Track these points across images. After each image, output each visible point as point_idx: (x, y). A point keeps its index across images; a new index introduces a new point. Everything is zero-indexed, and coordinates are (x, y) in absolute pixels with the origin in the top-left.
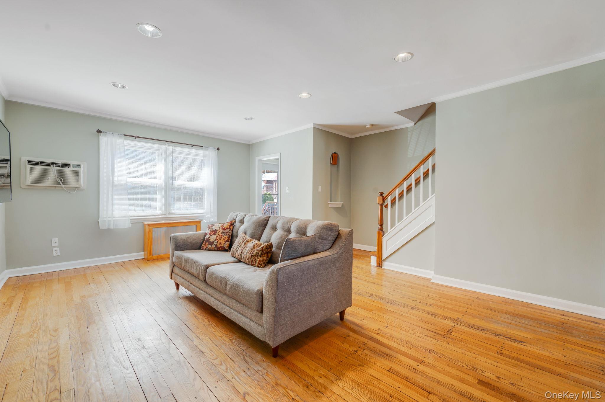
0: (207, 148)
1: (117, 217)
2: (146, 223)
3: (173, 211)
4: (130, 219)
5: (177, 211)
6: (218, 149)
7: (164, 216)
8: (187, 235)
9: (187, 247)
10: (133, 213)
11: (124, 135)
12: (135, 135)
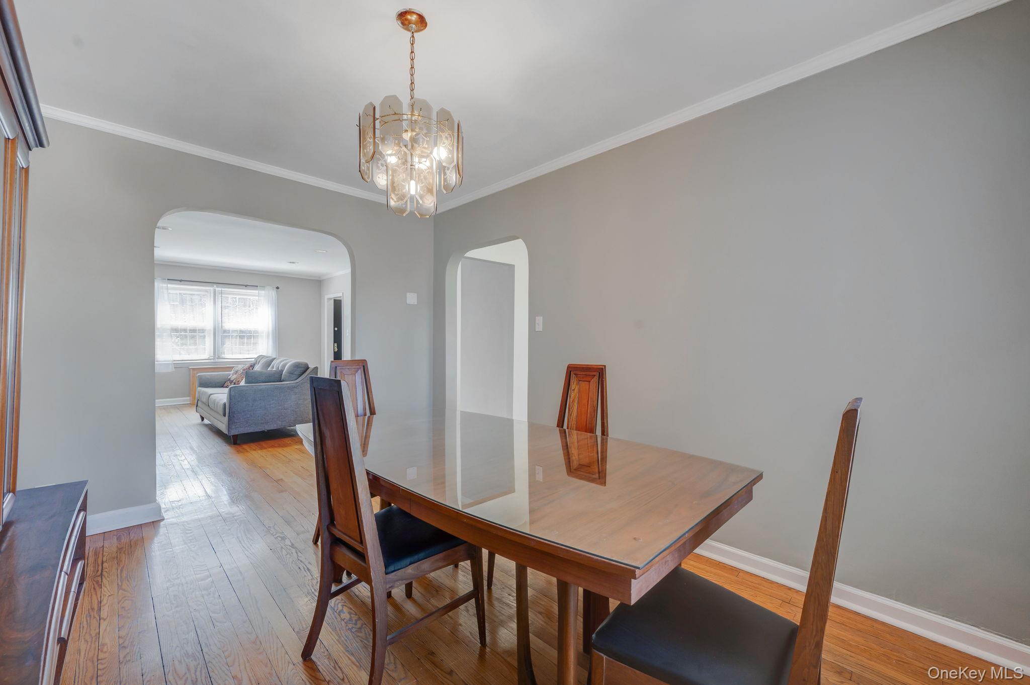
0: (263, 287)
1: (160, 361)
2: (191, 367)
3: (223, 356)
4: (174, 363)
5: (227, 356)
6: (278, 288)
7: (212, 361)
8: (212, 375)
9: (210, 385)
10: (178, 357)
11: (168, 279)
12: (180, 279)
